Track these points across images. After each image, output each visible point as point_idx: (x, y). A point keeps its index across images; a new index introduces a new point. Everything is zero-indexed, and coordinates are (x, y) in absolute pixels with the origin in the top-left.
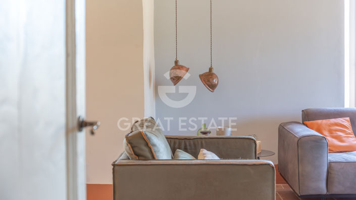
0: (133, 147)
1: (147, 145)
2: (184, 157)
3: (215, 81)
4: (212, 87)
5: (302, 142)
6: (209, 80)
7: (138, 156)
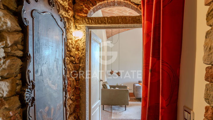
0: (103, 86)
1: (106, 86)
2: (112, 88)
3: (120, 74)
4: (119, 75)
5: (137, 87)
6: (118, 74)
7: (104, 88)
